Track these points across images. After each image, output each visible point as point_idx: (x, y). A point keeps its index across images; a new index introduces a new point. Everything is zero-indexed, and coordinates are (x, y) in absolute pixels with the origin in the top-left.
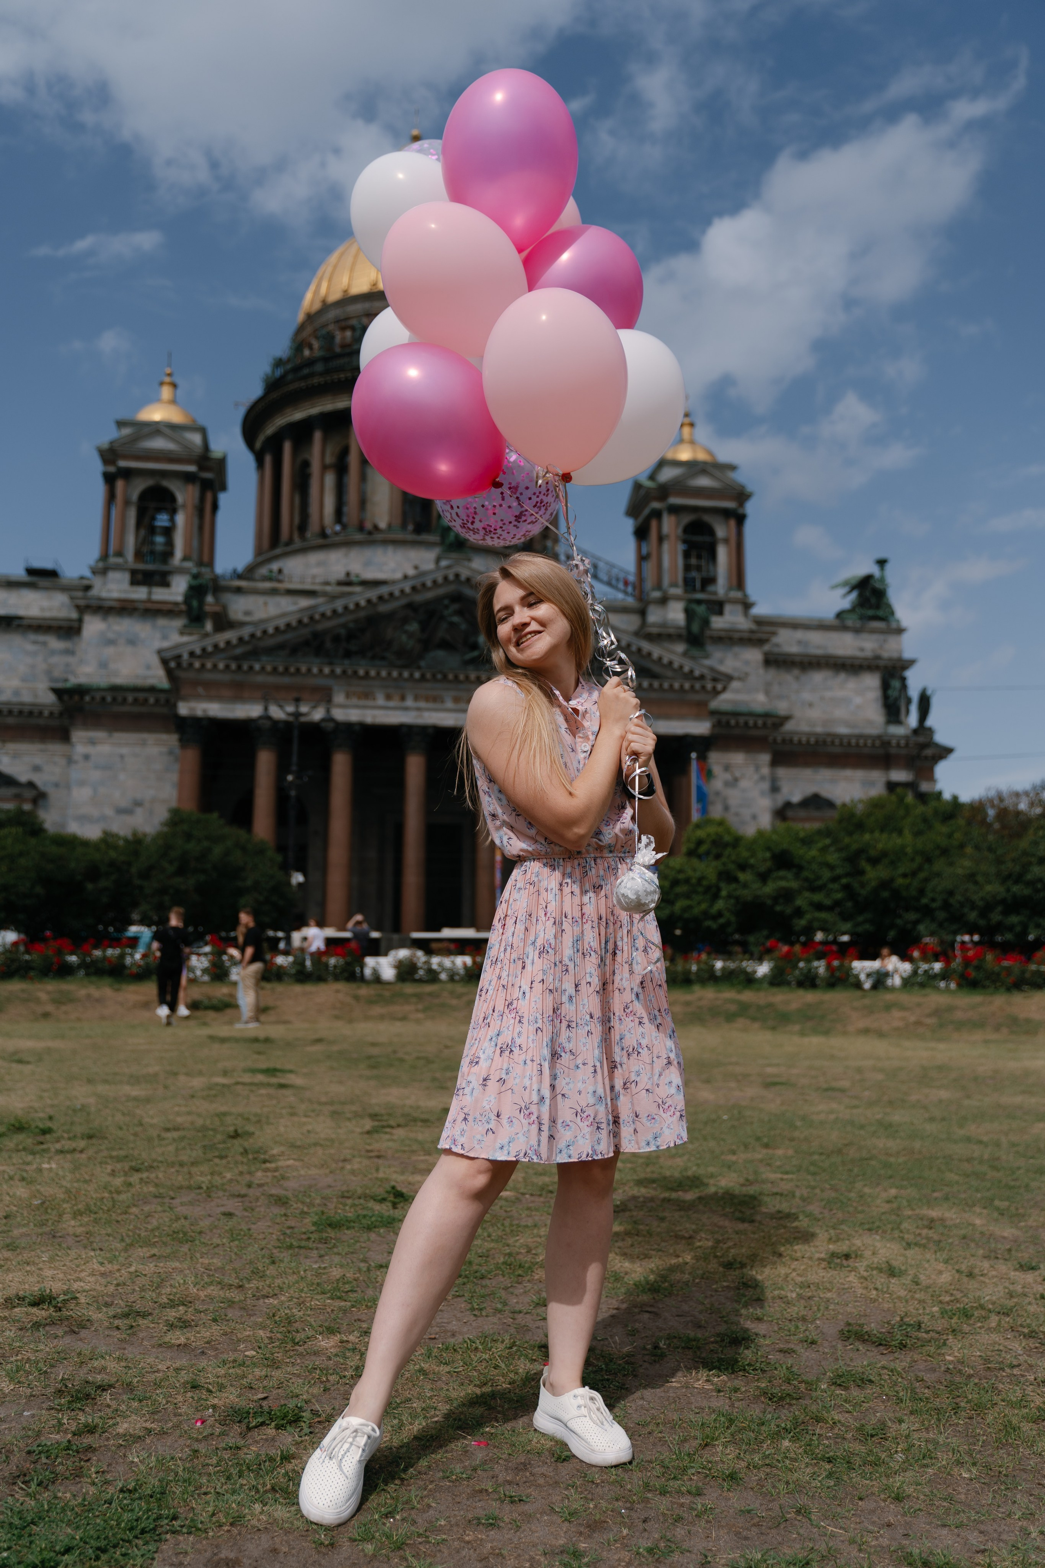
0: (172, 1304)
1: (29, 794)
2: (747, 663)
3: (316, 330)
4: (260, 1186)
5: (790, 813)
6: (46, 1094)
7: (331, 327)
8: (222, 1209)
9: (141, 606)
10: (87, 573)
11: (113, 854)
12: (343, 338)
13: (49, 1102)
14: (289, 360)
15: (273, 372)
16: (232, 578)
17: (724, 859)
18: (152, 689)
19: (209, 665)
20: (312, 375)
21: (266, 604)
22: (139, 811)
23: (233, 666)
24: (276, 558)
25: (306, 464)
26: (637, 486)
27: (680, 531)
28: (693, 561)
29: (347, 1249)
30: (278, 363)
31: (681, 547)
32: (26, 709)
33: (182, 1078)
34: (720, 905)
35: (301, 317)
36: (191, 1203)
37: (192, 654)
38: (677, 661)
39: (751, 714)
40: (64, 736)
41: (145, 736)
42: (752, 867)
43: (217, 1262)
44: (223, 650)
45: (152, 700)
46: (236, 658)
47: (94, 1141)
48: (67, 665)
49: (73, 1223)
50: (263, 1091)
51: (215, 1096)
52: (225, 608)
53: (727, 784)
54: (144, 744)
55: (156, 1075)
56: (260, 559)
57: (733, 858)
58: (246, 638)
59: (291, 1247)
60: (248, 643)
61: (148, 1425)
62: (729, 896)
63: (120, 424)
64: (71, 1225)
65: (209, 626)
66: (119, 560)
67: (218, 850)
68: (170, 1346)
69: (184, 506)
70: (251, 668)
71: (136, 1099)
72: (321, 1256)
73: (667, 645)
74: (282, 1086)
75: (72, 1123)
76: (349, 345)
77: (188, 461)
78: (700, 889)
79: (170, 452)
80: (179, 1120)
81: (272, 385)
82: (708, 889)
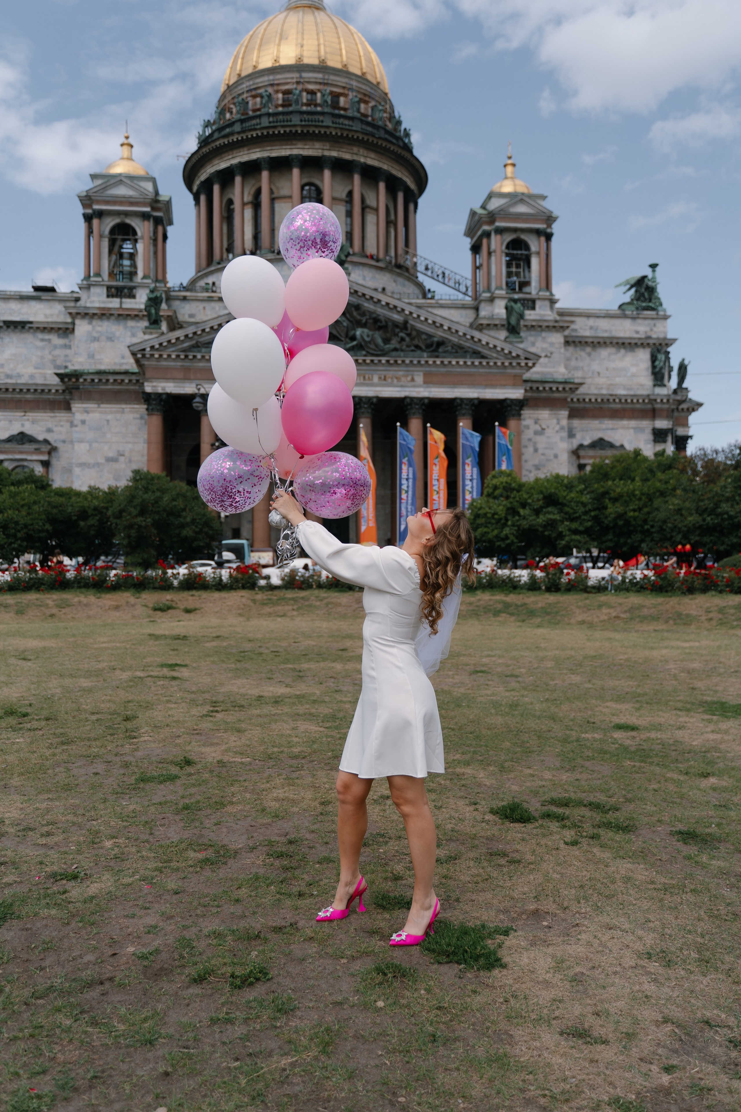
0: (48, 824)
1: (45, 448)
2: (552, 344)
3: (233, 98)
4: (122, 755)
5: (582, 453)
6: (33, 686)
7: (245, 96)
8: (94, 771)
9: (116, 313)
10: (77, 289)
11: (96, 502)
12: (255, 103)
13: (34, 692)
14: (215, 123)
15: (204, 131)
16: (180, 291)
17: (511, 500)
18: (126, 373)
19: (165, 356)
20: (232, 134)
21: (204, 308)
22: (122, 459)
23: (182, 357)
24: (212, 273)
25: (230, 202)
26: (473, 214)
27: (504, 247)
28: (514, 270)
29: (143, 794)
30: (207, 124)
31: (504, 259)
32: (40, 388)
33: (118, 672)
34: (507, 531)
35: (223, 88)
36: (80, 767)
37: (152, 347)
38: (500, 345)
39: (554, 382)
40: (68, 408)
41: (124, 406)
42: (530, 504)
43: (77, 802)
44: (174, 344)
45: (127, 381)
46: (184, 351)
47: (50, 722)
48: (66, 356)
49: (16, 779)
50: (161, 683)
51: (131, 687)
52: (175, 312)
53: (536, 433)
54: (123, 412)
55: (104, 669)
56: (199, 274)
57: (518, 499)
58: (190, 335)
59: (117, 793)
60: (191, 338)
61: (17, 879)
62: (513, 525)
63: (94, 177)
64: (16, 781)
65: (164, 326)
66: (100, 279)
67: (166, 498)
68: (39, 845)
69: (142, 238)
70: (195, 357)
71: (84, 690)
72: (130, 798)
73: (493, 333)
74: (174, 678)
75: (42, 708)
76: (259, 110)
77: (144, 204)
78: (493, 521)
79: (131, 197)
80: (103, 706)
81: (204, 142)
82: (499, 520)
